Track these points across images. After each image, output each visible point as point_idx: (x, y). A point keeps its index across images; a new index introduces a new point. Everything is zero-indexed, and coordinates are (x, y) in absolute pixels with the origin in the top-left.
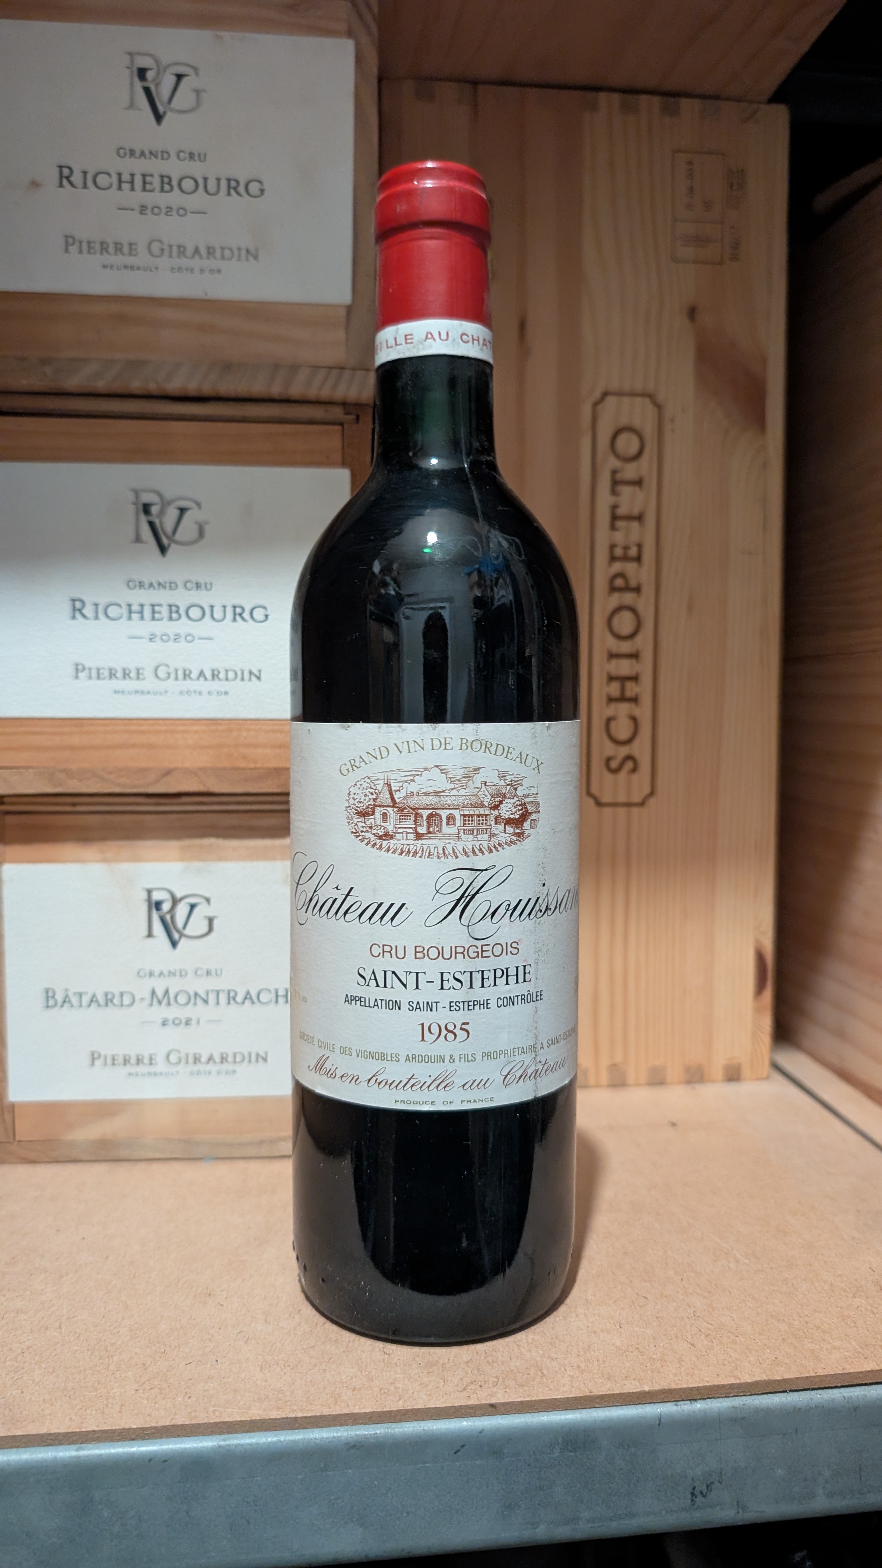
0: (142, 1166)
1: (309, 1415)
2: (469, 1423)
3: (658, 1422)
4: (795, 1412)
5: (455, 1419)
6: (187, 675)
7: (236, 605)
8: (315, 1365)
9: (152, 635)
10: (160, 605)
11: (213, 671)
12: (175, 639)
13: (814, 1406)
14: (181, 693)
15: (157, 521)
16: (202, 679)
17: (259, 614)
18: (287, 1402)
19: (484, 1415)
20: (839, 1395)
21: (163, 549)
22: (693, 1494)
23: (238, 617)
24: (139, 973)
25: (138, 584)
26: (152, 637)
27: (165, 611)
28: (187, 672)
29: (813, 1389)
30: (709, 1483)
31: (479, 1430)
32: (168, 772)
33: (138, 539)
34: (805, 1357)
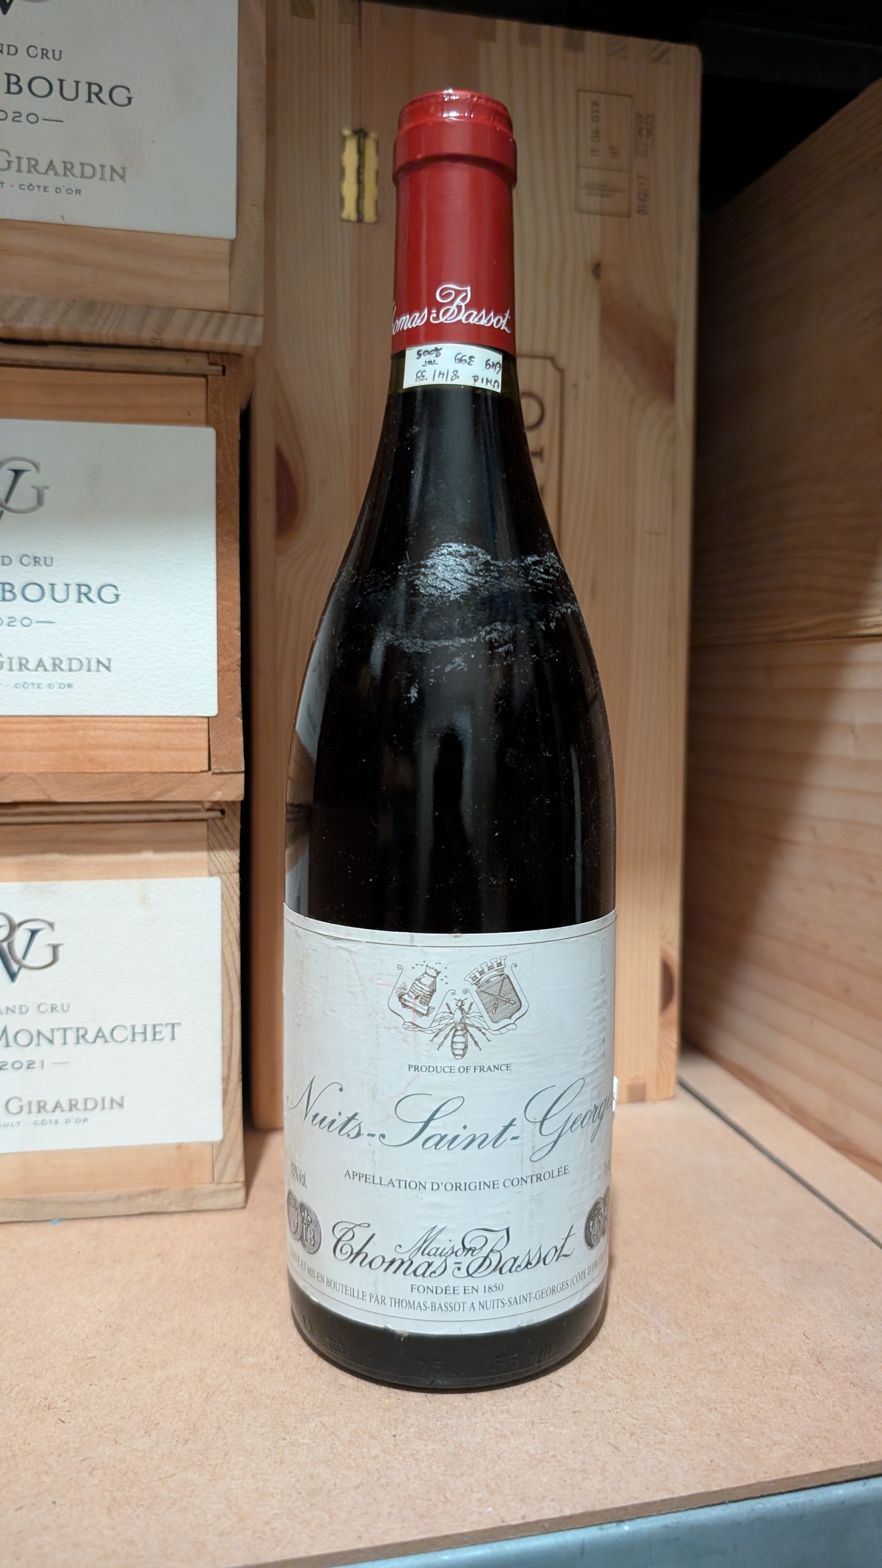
6: (23, 665)
7: (81, 583)
11: (54, 660)
12: (9, 623)
13: (755, 1517)
14: (15, 686)
16: (40, 669)
17: (108, 594)
20: (785, 1502)
23: (83, 598)
28: (23, 662)
32: (2, 778)
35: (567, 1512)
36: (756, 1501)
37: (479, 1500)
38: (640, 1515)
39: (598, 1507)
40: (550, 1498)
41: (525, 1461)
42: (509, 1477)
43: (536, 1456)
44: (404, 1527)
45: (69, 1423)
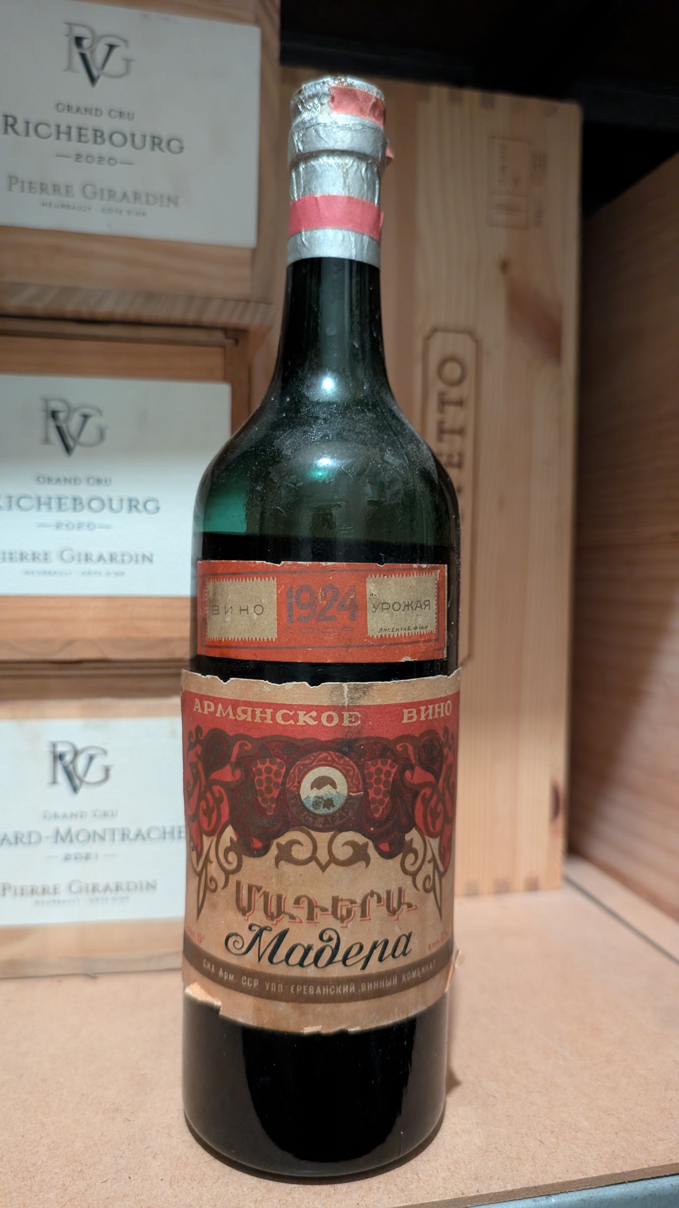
4: (633, 1201)
6: (88, 558)
7: (132, 499)
10: (66, 498)
11: (111, 555)
12: (79, 527)
13: (648, 1195)
14: (84, 573)
15: (64, 426)
16: (101, 562)
17: (151, 506)
20: (668, 1183)
21: (68, 450)
23: (133, 509)
24: (45, 816)
25: (46, 480)
26: (58, 525)
27: (69, 503)
28: (89, 556)
32: (71, 642)
33: (47, 441)
34: (637, 1149)
35: (510, 1188)
36: (648, 1181)
37: (444, 1178)
38: (563, 1191)
39: (532, 1185)
40: (496, 1178)
41: (475, 1151)
42: (464, 1162)
43: (481, 1147)
44: (390, 1197)
45: (134, 1121)
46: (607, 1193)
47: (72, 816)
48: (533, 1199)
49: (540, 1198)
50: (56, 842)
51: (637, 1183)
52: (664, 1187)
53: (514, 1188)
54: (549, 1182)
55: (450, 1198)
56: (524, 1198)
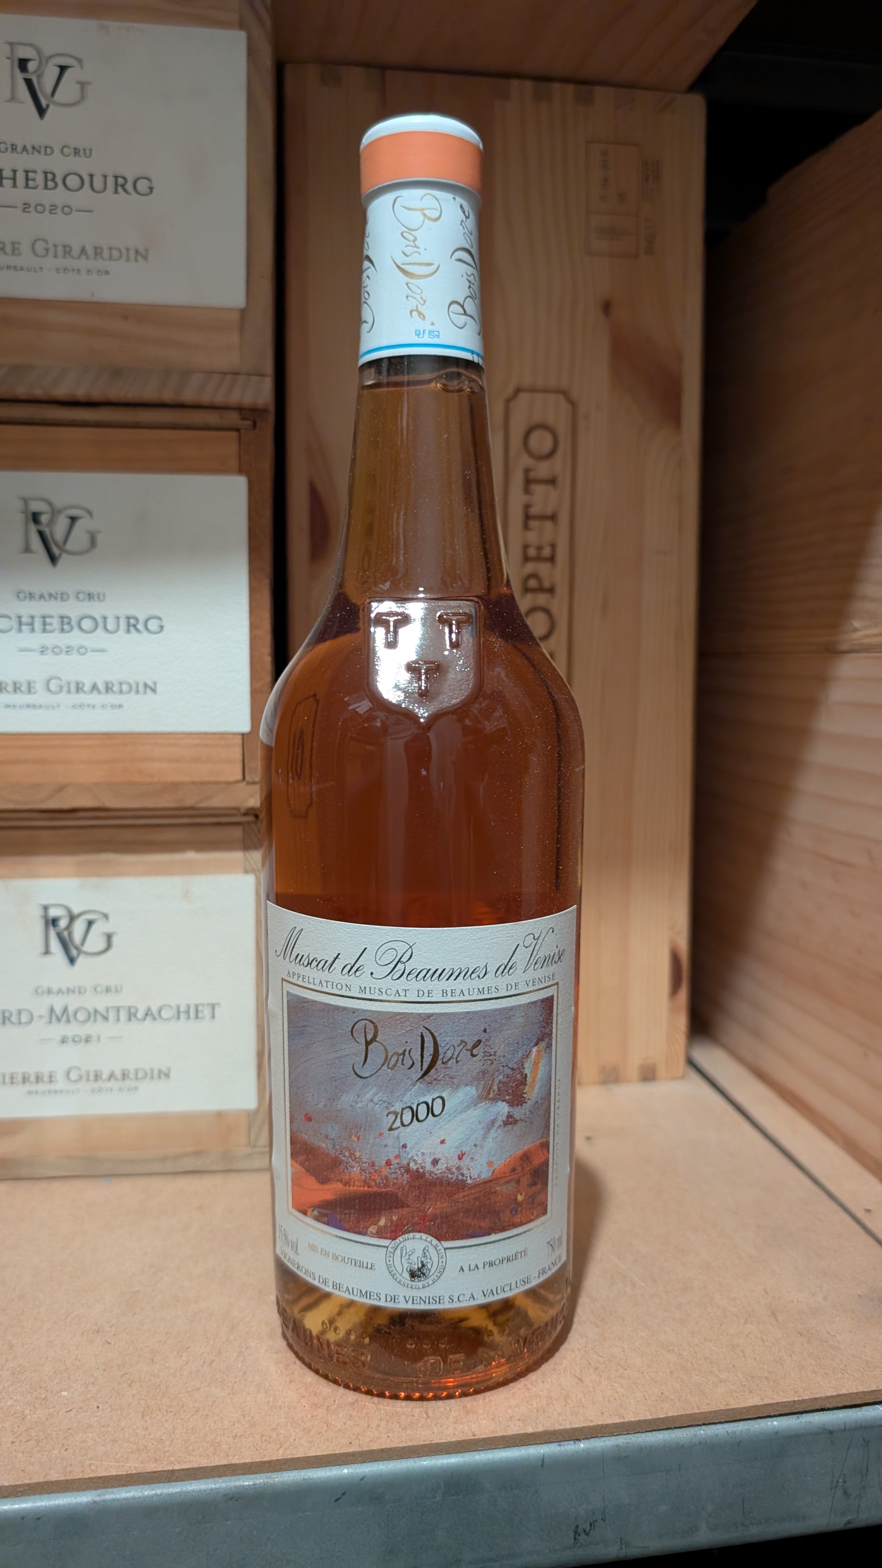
0: (44, 1184)
1: (187, 1467)
2: (351, 1470)
3: (540, 1463)
4: (679, 1449)
5: (337, 1467)
6: (79, 688)
7: (130, 616)
8: (197, 1411)
9: (42, 648)
10: (51, 617)
11: (107, 684)
12: (67, 652)
13: (697, 1442)
14: (74, 706)
15: (47, 531)
16: (95, 692)
17: (153, 625)
18: (165, 1452)
19: (364, 1462)
20: (722, 1430)
21: (53, 559)
22: (576, 1532)
23: (132, 629)
24: (36, 991)
25: (28, 595)
26: (43, 650)
27: (55, 623)
28: (80, 686)
29: (696, 1426)
30: (592, 1521)
31: (360, 1478)
32: (61, 788)
33: (27, 549)
34: (691, 1390)
35: (530, 1430)
36: (699, 1427)
38: (594, 1436)
39: (557, 1427)
45: (114, 1344)
46: (648, 1439)
47: (68, 992)
48: (557, 1443)
49: (567, 1443)
50: (51, 1022)
51: (685, 1429)
52: (718, 1435)
53: (536, 1430)
54: (576, 1426)
55: (458, 1439)
56: (545, 1443)
